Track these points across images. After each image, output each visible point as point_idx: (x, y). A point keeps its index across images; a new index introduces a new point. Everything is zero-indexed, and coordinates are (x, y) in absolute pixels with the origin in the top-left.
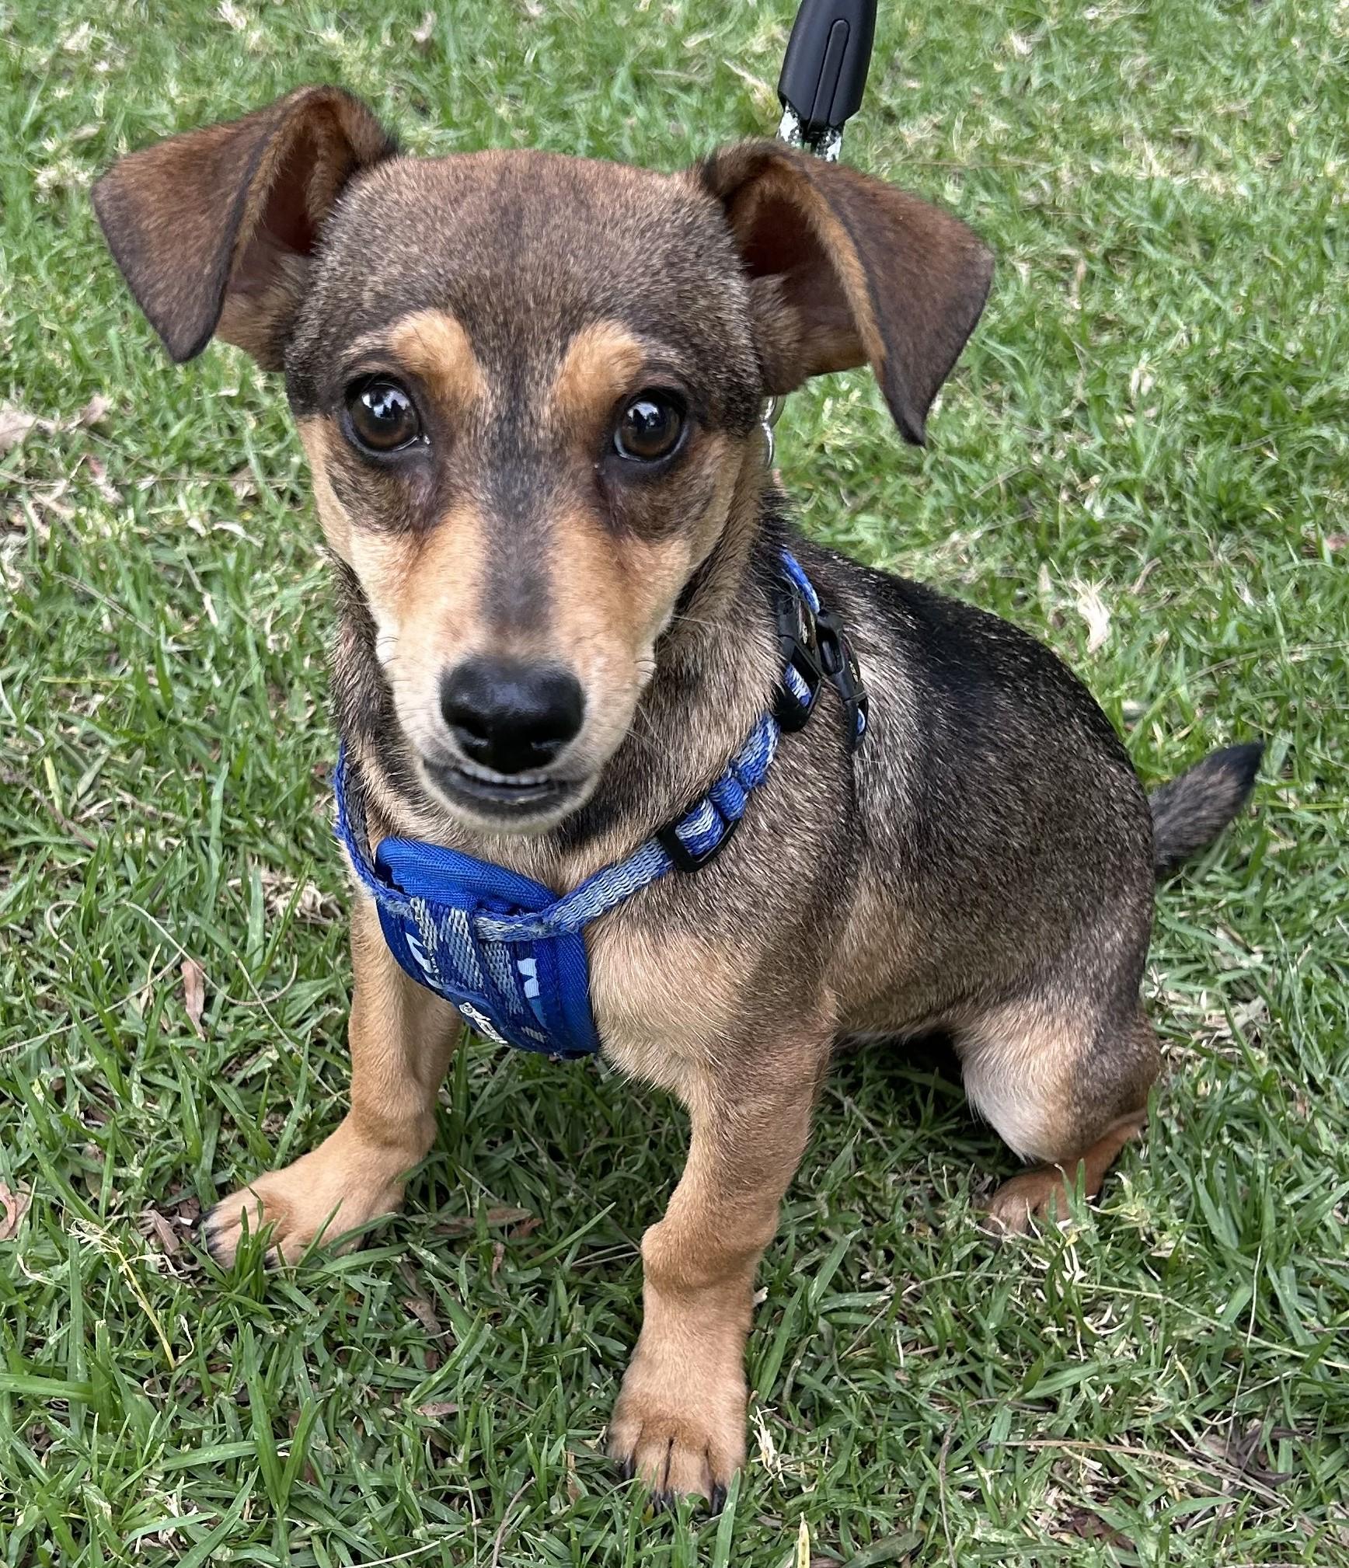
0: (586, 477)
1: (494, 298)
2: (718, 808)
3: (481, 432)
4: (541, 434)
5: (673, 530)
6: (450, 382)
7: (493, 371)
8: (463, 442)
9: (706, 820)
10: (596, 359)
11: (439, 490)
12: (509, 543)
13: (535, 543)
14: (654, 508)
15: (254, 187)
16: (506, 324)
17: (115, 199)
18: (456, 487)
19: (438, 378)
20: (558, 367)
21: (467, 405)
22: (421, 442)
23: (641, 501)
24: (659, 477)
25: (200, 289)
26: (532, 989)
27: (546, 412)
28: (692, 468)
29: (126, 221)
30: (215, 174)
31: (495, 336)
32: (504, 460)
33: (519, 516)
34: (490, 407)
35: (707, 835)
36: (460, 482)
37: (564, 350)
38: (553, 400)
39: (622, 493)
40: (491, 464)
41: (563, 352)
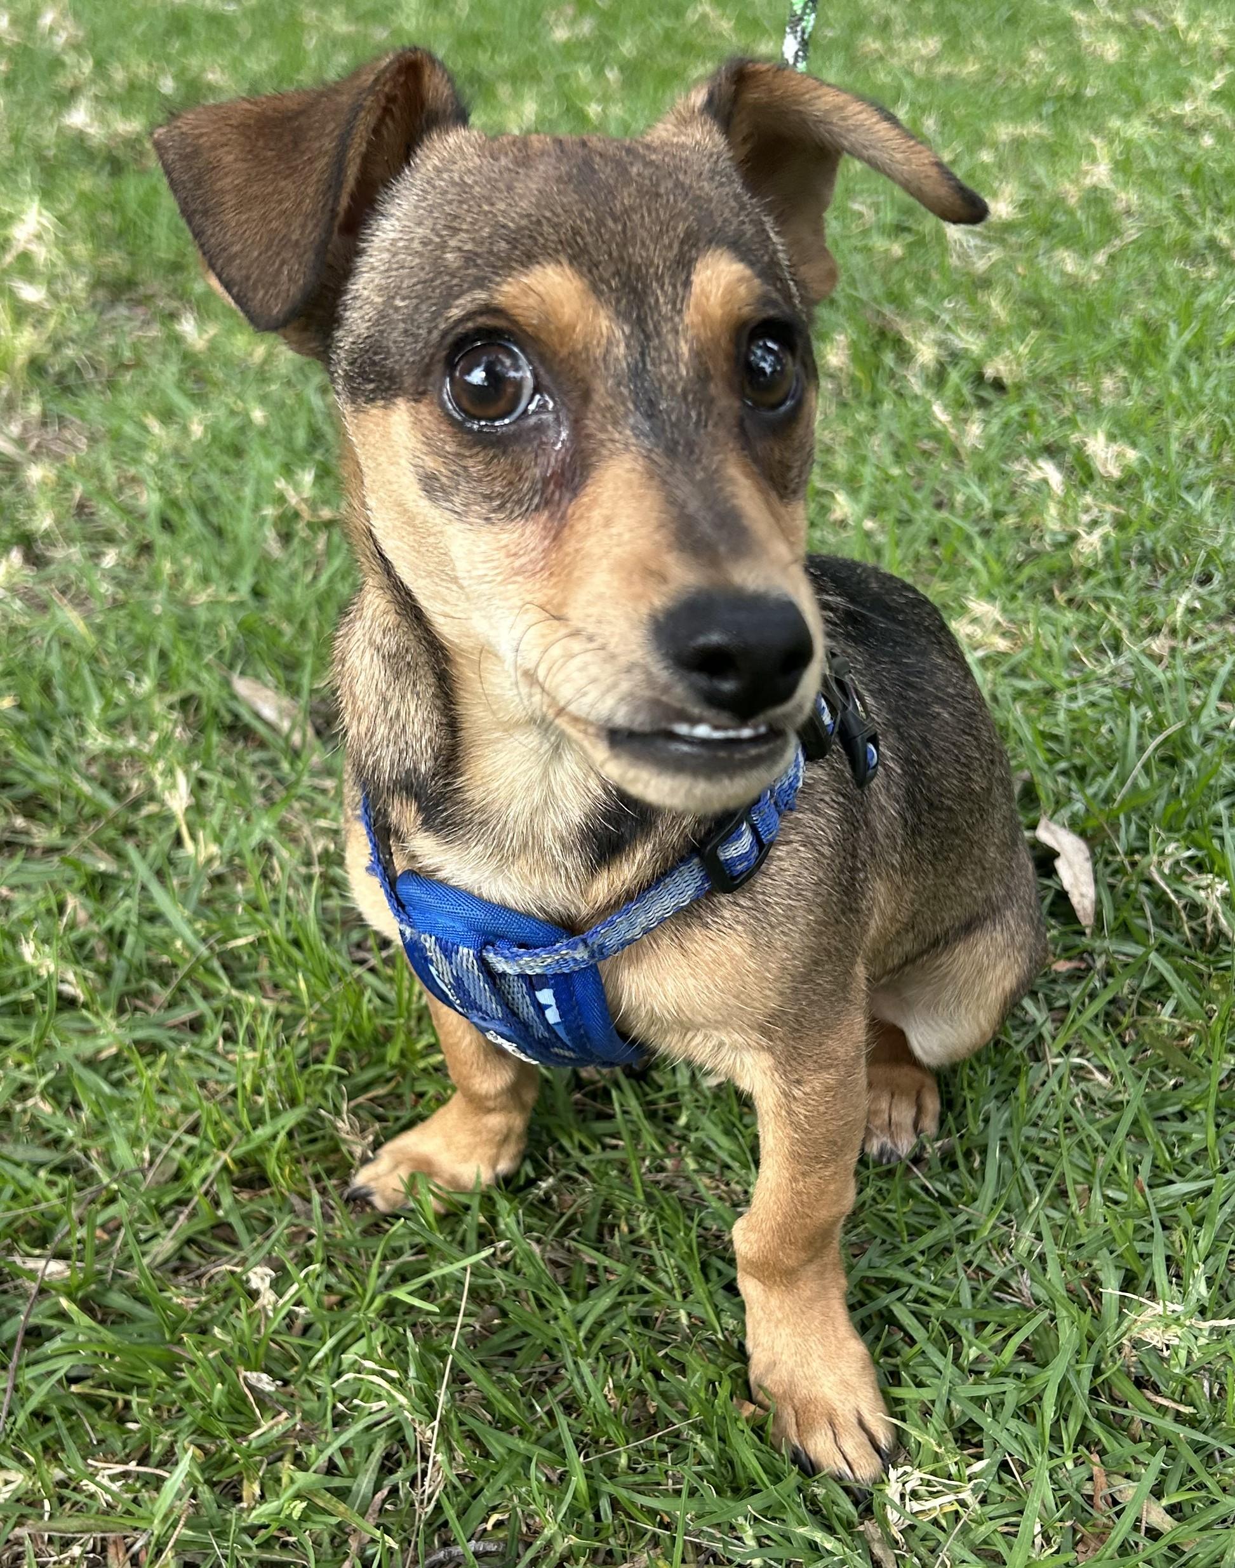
2: (755, 831)
4: (683, 370)
5: (794, 492)
7: (618, 312)
14: (782, 465)
17: (184, 157)
26: (552, 1016)
27: (683, 347)
29: (198, 182)
30: (296, 143)
34: (622, 351)
37: (687, 281)
41: (687, 284)
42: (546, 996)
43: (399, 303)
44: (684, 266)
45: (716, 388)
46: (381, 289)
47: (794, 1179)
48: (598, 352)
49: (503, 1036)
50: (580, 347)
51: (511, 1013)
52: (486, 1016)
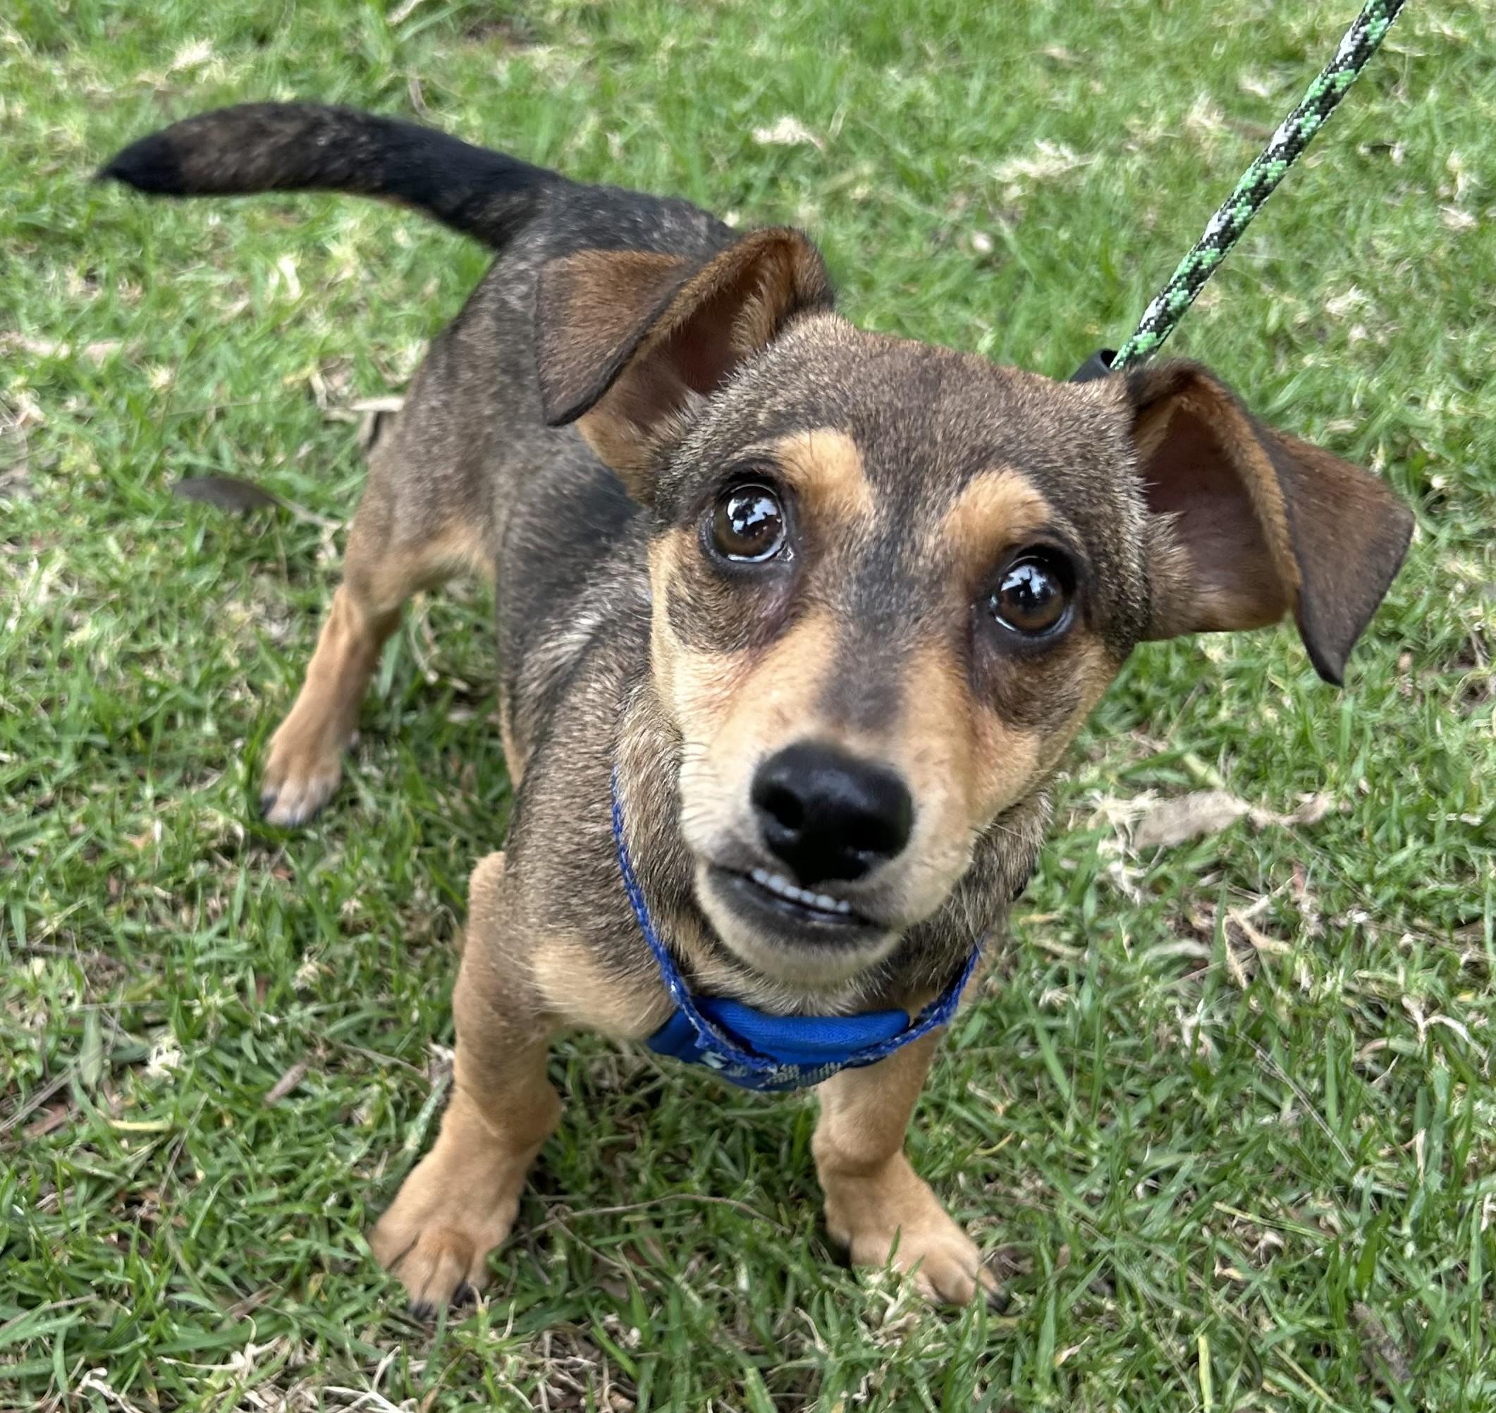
0: (958, 619)
1: (901, 425)
3: (855, 547)
4: (921, 562)
5: (1032, 723)
6: (832, 497)
7: (882, 491)
8: (831, 559)
10: (997, 498)
11: (791, 603)
12: (862, 651)
13: (889, 660)
14: (1019, 689)
15: (685, 291)
16: (907, 450)
18: (813, 599)
19: (819, 492)
20: (953, 501)
21: (848, 519)
23: (1009, 674)
24: (1033, 655)
25: (597, 366)
27: (931, 541)
28: (1066, 663)
29: (559, 295)
31: (892, 460)
32: (874, 581)
33: (876, 634)
34: (872, 526)
36: (819, 595)
37: (963, 485)
38: (941, 531)
39: (990, 657)
40: (859, 580)
41: (962, 487)
48: (846, 521)
50: (830, 510)
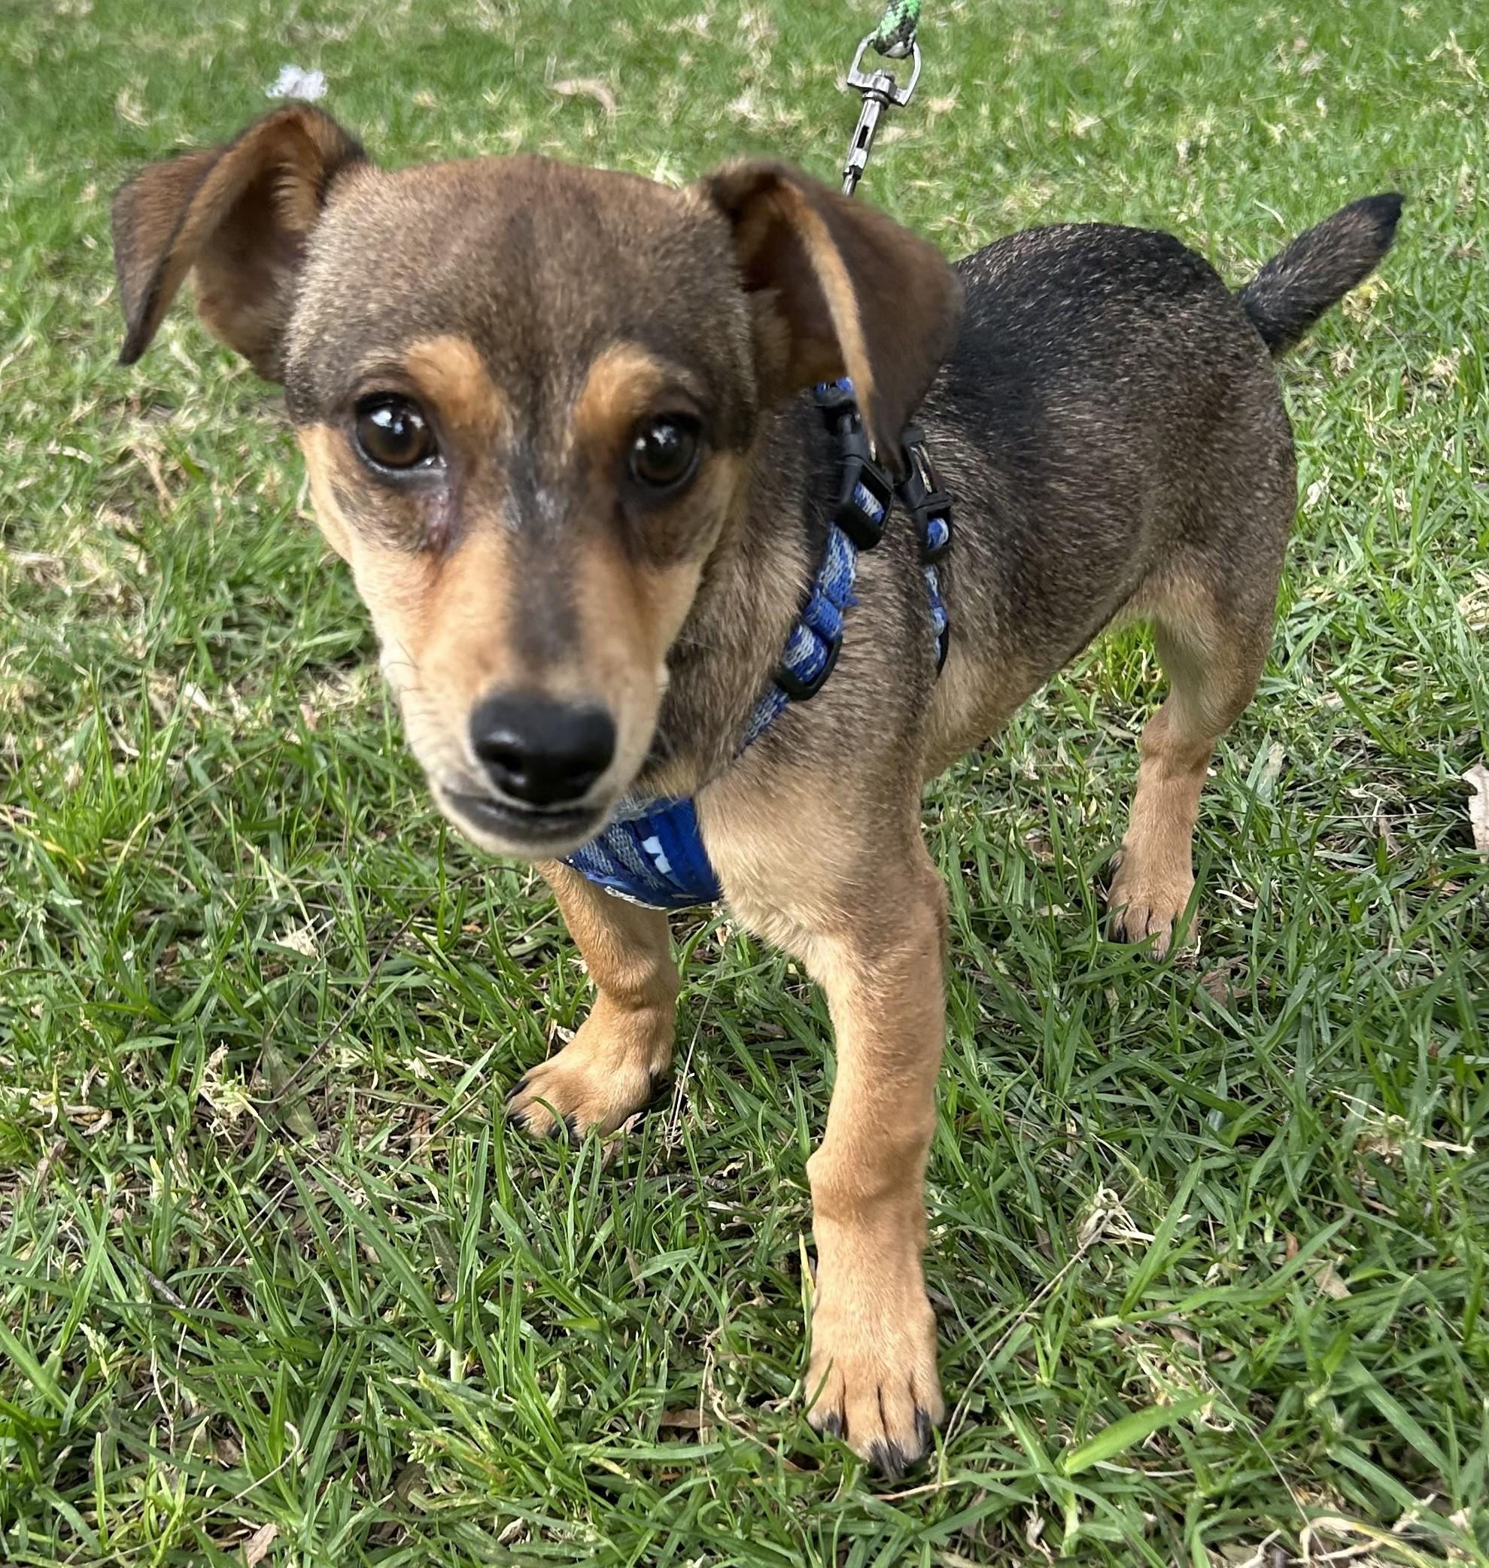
2: (818, 632)
4: (563, 460)
5: (683, 555)
6: (470, 410)
7: (512, 396)
8: (483, 470)
9: (808, 644)
10: (615, 382)
11: (457, 512)
12: (534, 574)
14: (665, 534)
17: (126, 205)
18: (475, 512)
19: (457, 406)
21: (488, 430)
22: (436, 463)
24: (671, 503)
27: (568, 436)
28: (703, 492)
29: (128, 228)
34: (510, 432)
35: (813, 658)
36: (480, 508)
38: (574, 423)
39: (637, 518)
41: (583, 375)
42: (652, 845)
43: (326, 338)
44: (585, 354)
45: (594, 477)
46: (313, 324)
47: (869, 1085)
48: (485, 431)
49: (621, 890)
50: (469, 422)
51: (621, 869)
52: (601, 873)
